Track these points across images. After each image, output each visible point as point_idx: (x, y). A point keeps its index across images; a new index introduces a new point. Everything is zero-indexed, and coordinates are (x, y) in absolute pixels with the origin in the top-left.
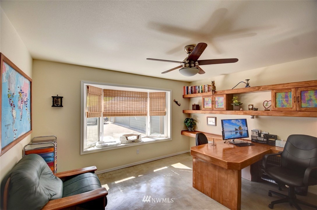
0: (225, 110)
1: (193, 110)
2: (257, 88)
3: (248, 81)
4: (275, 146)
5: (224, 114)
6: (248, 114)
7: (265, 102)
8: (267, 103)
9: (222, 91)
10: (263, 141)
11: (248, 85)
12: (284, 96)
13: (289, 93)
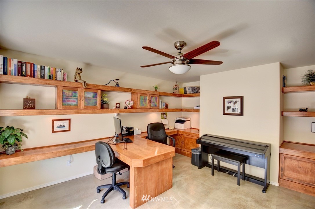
0: (100, 108)
1: (24, 109)
2: (130, 90)
3: (118, 81)
4: (134, 135)
5: (97, 113)
6: (123, 112)
7: (127, 102)
8: (129, 103)
9: (95, 85)
10: (126, 134)
11: (118, 85)
12: (144, 99)
13: (146, 97)
